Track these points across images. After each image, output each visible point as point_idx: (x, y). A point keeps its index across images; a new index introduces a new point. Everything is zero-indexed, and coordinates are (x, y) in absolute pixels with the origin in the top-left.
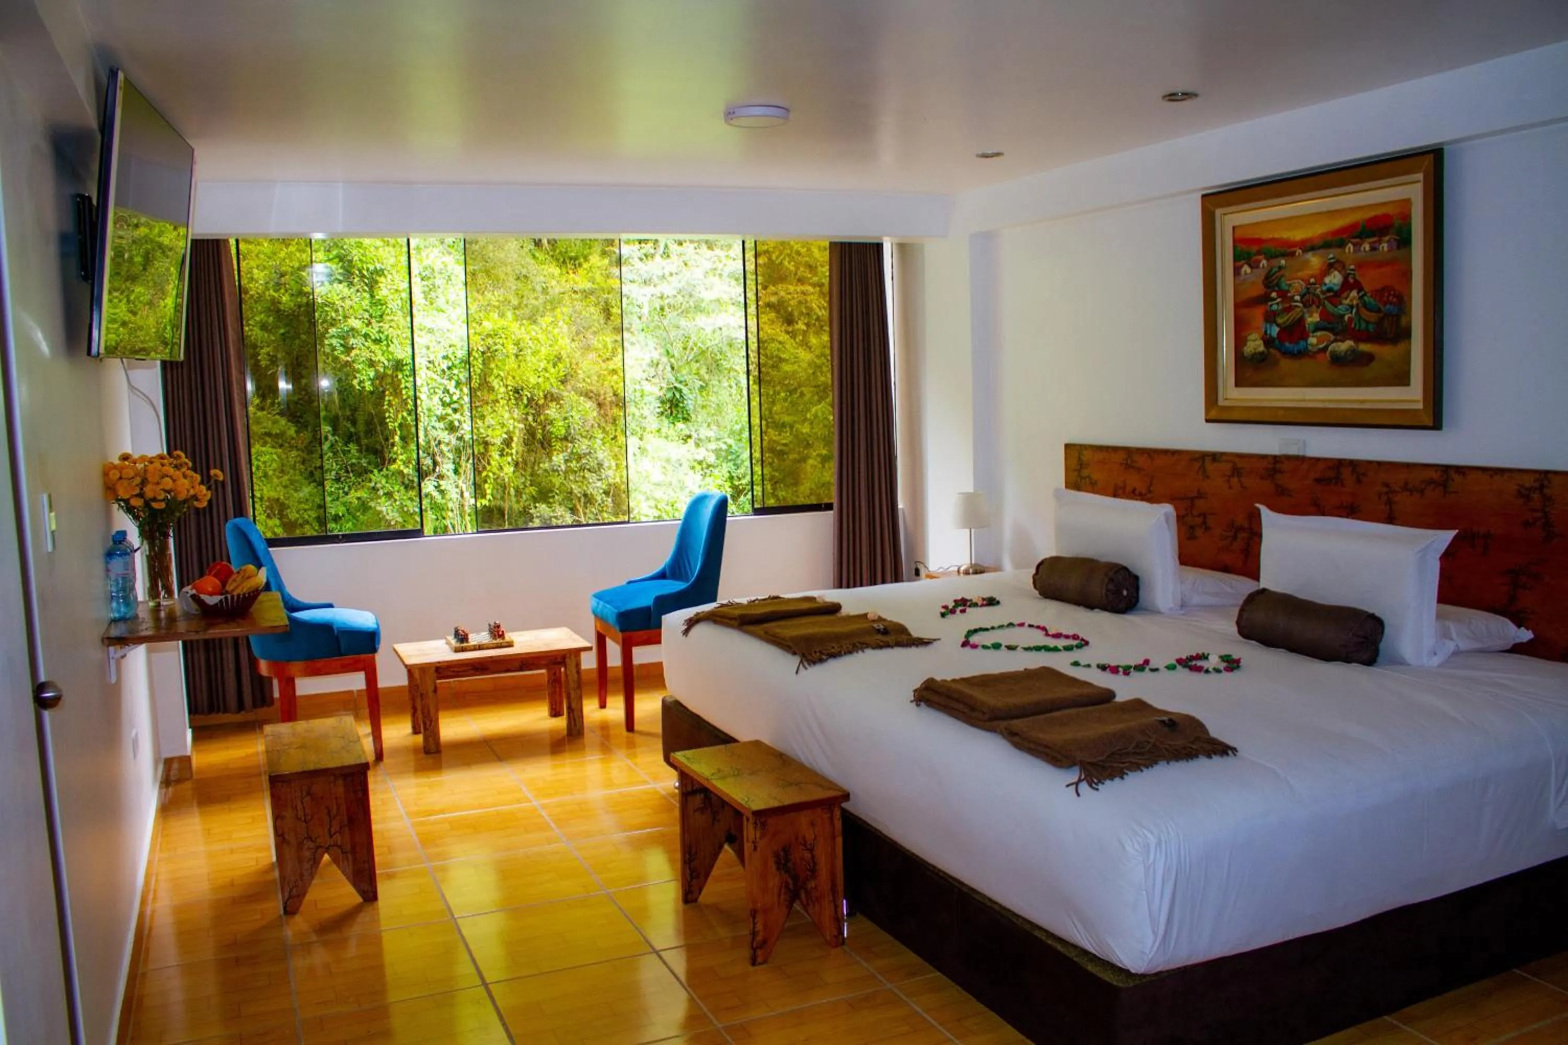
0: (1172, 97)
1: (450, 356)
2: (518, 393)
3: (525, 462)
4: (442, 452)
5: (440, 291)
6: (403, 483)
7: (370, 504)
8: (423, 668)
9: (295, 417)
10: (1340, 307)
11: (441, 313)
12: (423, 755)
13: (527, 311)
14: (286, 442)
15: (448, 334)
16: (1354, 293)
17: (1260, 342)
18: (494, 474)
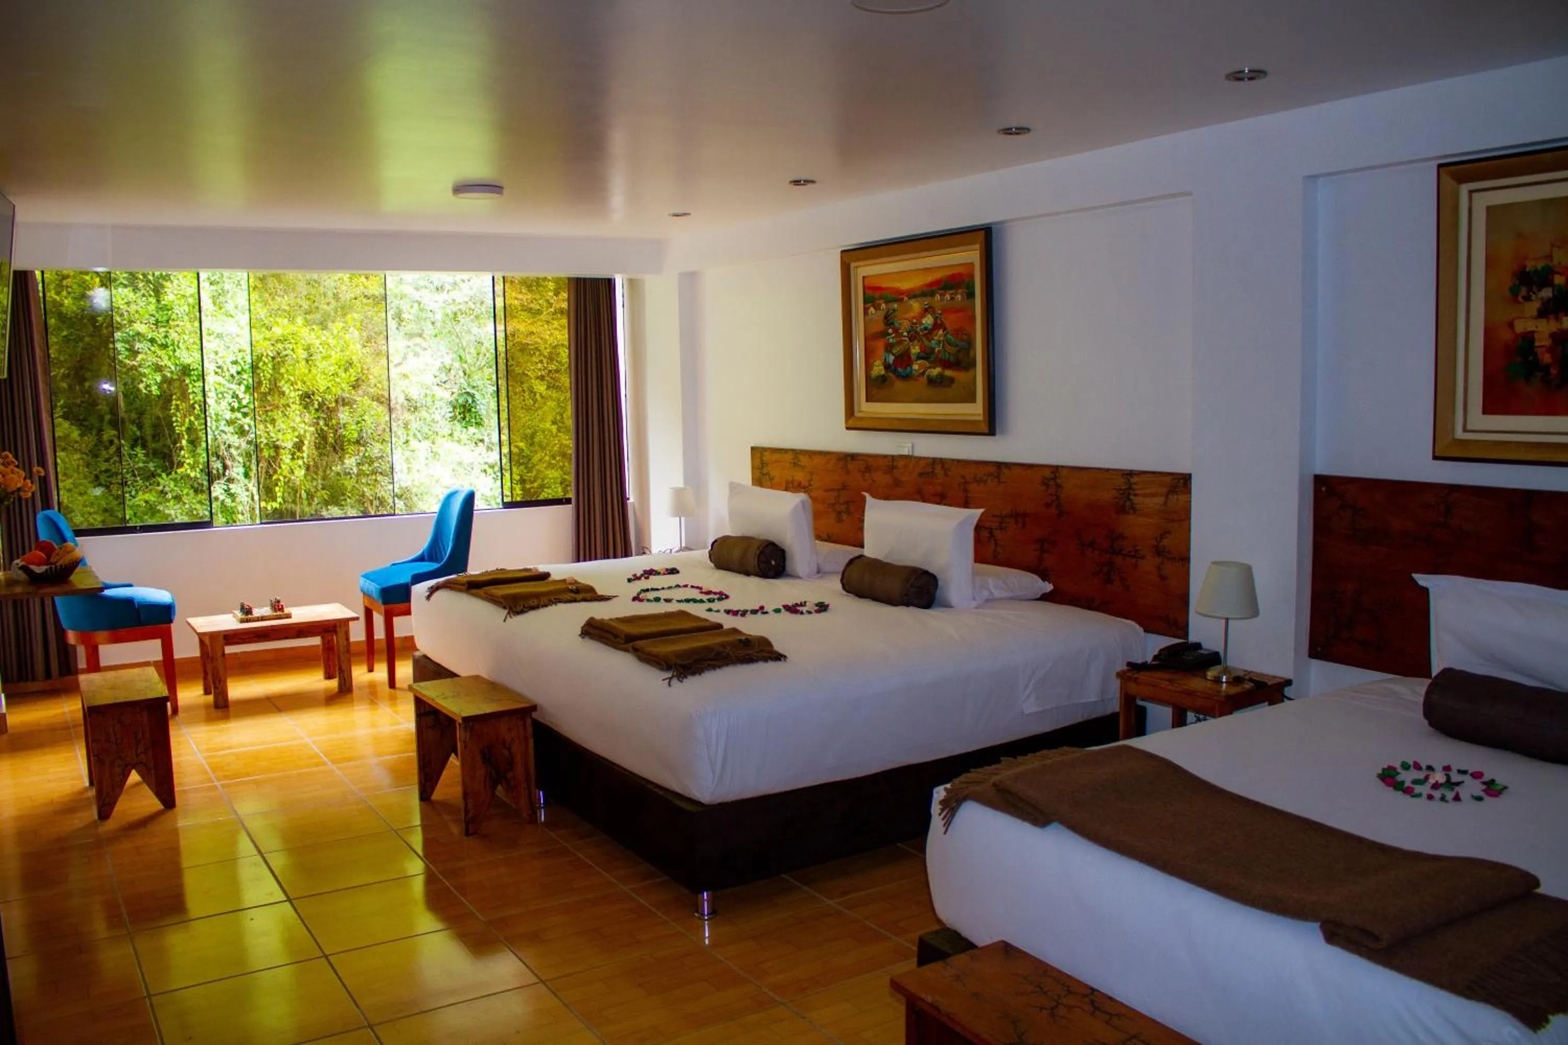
0: (797, 182)
1: (239, 361)
2: (309, 397)
3: (316, 466)
4: (231, 455)
5: (229, 295)
6: (192, 487)
7: (158, 508)
8: (213, 636)
9: (79, 420)
10: (933, 342)
11: (230, 318)
12: (214, 710)
13: (318, 316)
14: (69, 446)
15: (237, 339)
16: (941, 332)
17: (882, 367)
18: (285, 477)
